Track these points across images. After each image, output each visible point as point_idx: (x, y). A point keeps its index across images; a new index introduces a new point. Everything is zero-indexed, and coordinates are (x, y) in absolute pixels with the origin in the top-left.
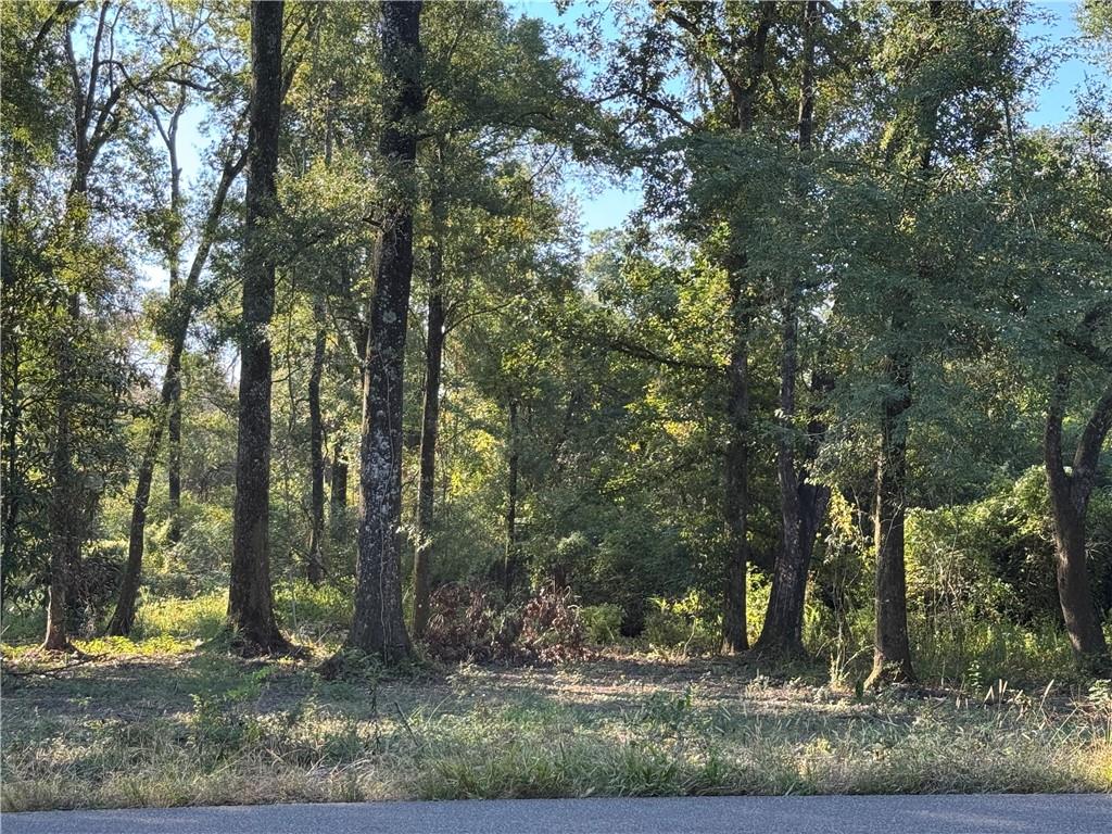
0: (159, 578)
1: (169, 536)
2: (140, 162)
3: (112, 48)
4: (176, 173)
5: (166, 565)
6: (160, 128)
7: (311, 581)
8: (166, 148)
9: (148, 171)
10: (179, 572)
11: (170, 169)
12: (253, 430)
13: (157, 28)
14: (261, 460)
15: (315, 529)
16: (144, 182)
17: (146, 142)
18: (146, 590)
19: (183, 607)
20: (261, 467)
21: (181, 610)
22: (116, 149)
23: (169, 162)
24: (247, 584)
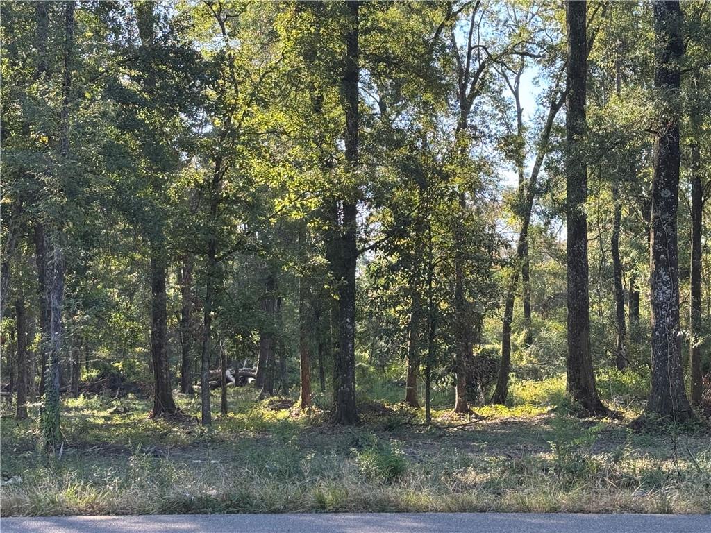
0: (520, 368)
1: (525, 341)
2: (498, 107)
3: (479, 38)
4: (520, 111)
5: (525, 360)
6: (509, 84)
7: (619, 369)
8: (513, 96)
9: (503, 112)
10: (533, 364)
11: (516, 109)
12: (577, 272)
13: (506, 21)
14: (583, 291)
15: (620, 334)
16: (500, 119)
17: (500, 94)
18: (513, 375)
19: (536, 386)
20: (583, 295)
21: (536, 388)
22: (482, 100)
23: (515, 105)
24: (578, 371)
